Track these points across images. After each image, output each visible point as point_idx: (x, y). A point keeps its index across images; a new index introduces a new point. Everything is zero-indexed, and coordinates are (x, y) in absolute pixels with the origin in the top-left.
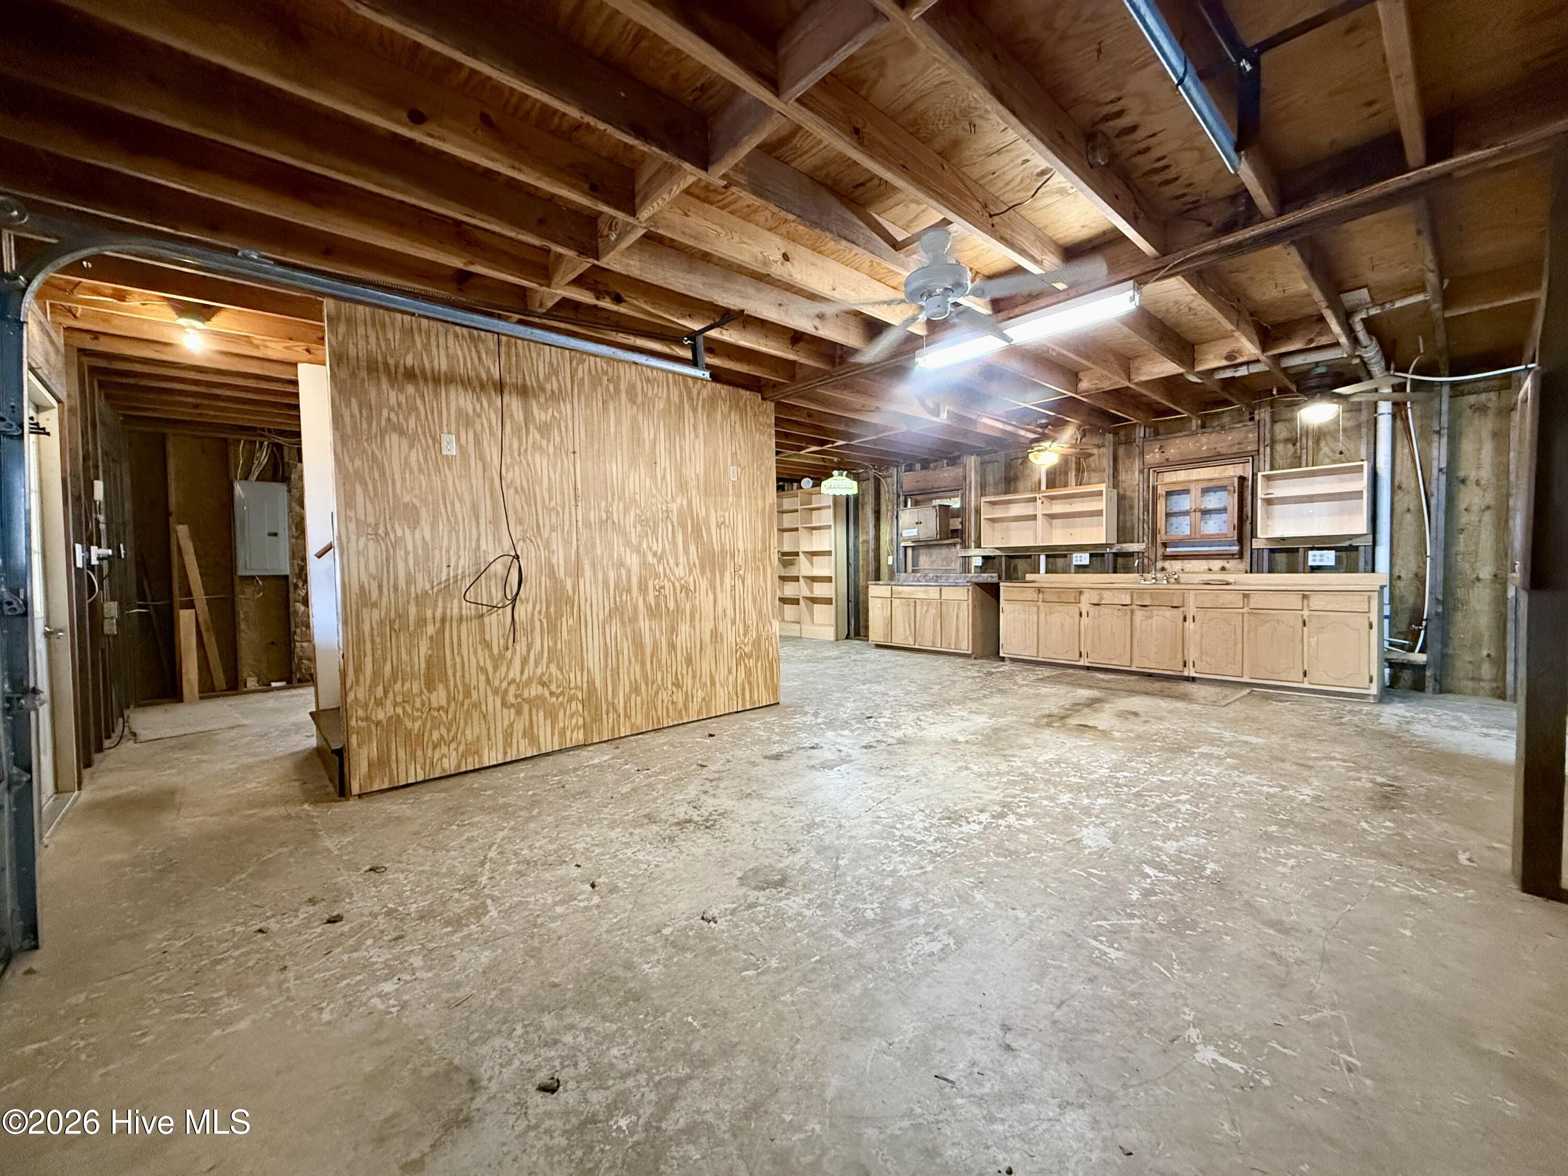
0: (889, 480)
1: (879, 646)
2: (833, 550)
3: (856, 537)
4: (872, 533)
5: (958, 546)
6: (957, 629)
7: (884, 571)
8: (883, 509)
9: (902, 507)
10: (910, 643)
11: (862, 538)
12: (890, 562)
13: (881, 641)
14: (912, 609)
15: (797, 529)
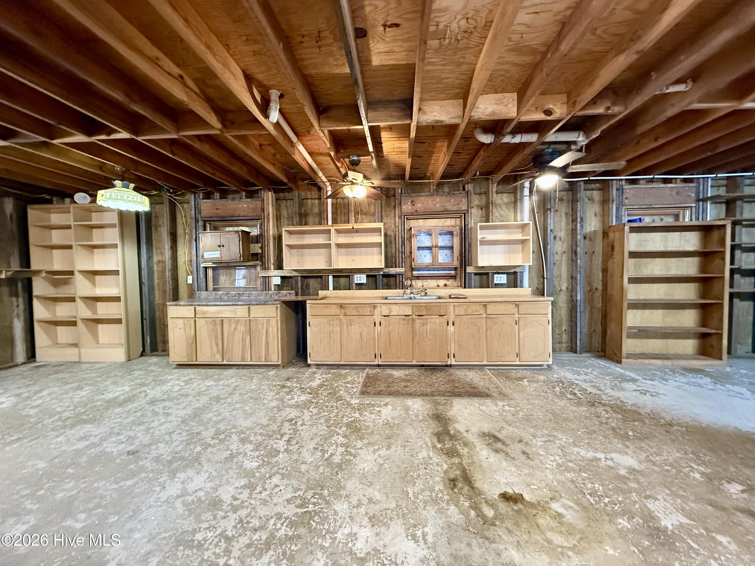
0: (186, 206)
1: (181, 366)
2: (120, 269)
3: (150, 258)
4: (168, 254)
5: (259, 268)
6: (267, 343)
7: (183, 291)
8: (180, 231)
9: (200, 231)
10: (218, 359)
11: (156, 259)
12: (190, 281)
13: (184, 360)
14: (219, 328)
15: (70, 247)
